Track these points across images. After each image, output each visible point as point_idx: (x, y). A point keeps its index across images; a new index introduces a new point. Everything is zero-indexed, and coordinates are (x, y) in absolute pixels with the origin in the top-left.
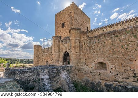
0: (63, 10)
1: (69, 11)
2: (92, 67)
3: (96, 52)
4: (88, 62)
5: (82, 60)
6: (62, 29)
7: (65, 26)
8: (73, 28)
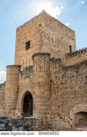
0: (29, 22)
1: (37, 24)
2: (69, 120)
3: (75, 92)
4: (62, 112)
5: (53, 108)
6: (25, 52)
7: (31, 46)
8: (38, 53)
